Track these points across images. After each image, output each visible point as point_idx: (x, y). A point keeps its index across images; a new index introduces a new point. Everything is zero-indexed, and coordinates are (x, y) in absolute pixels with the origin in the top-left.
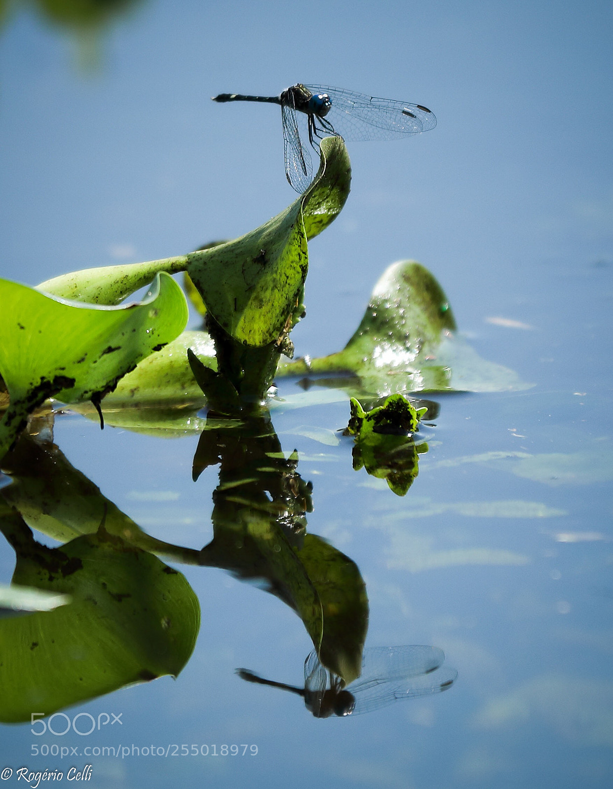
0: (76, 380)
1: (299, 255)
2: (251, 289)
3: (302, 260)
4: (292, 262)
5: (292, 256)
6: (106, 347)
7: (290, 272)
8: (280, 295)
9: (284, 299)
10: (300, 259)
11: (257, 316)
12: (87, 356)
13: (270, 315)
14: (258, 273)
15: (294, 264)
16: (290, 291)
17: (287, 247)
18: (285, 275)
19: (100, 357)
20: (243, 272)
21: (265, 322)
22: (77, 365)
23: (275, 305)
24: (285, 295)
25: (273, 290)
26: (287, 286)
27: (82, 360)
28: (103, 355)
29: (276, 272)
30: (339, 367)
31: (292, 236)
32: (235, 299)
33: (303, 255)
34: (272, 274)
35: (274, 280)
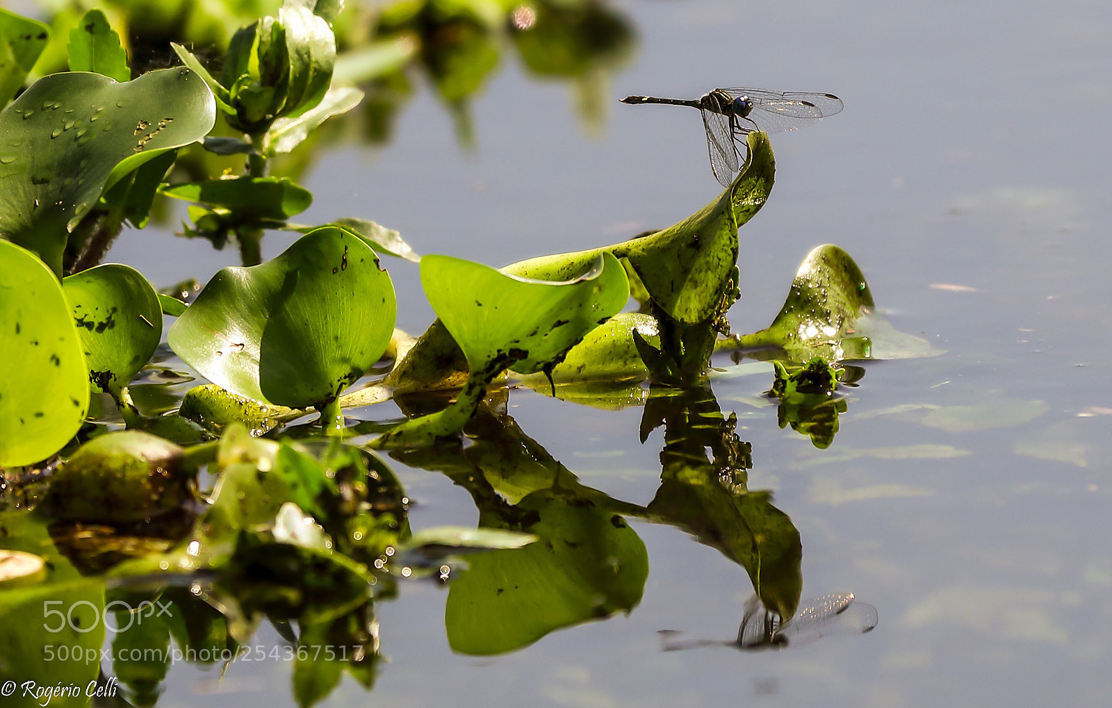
0: (530, 352)
1: (730, 239)
2: (686, 271)
3: (733, 243)
4: (724, 246)
5: (723, 239)
6: (556, 321)
7: (721, 255)
8: (713, 276)
9: (717, 279)
10: (731, 243)
11: (693, 295)
12: (540, 330)
13: (704, 294)
14: (693, 257)
15: (726, 248)
16: (722, 272)
17: (718, 233)
18: (718, 258)
19: (550, 330)
20: (679, 256)
21: (700, 301)
22: (530, 338)
23: (709, 285)
24: (718, 276)
25: (706, 272)
26: (720, 267)
27: (534, 333)
28: (553, 328)
29: (709, 255)
30: (767, 342)
31: (723, 222)
32: (672, 281)
33: (734, 239)
34: (705, 257)
35: (707, 263)
